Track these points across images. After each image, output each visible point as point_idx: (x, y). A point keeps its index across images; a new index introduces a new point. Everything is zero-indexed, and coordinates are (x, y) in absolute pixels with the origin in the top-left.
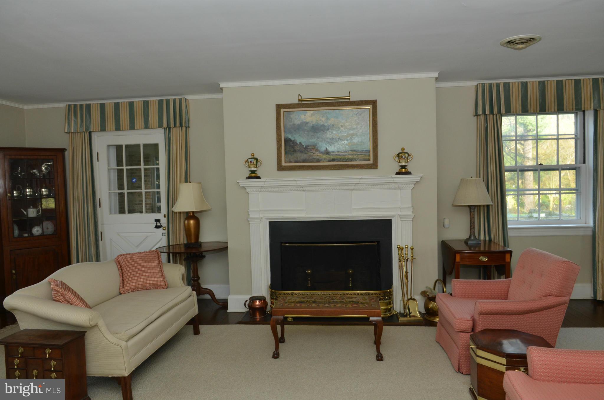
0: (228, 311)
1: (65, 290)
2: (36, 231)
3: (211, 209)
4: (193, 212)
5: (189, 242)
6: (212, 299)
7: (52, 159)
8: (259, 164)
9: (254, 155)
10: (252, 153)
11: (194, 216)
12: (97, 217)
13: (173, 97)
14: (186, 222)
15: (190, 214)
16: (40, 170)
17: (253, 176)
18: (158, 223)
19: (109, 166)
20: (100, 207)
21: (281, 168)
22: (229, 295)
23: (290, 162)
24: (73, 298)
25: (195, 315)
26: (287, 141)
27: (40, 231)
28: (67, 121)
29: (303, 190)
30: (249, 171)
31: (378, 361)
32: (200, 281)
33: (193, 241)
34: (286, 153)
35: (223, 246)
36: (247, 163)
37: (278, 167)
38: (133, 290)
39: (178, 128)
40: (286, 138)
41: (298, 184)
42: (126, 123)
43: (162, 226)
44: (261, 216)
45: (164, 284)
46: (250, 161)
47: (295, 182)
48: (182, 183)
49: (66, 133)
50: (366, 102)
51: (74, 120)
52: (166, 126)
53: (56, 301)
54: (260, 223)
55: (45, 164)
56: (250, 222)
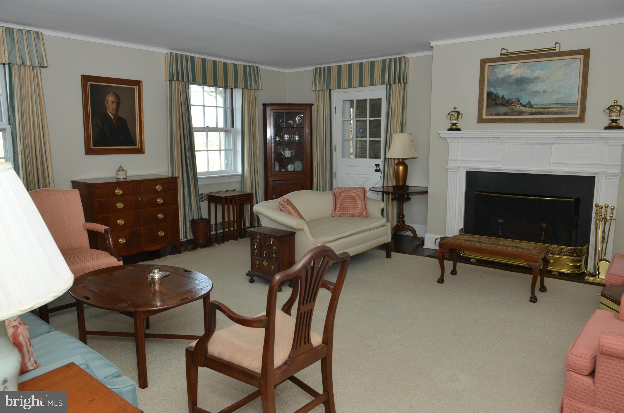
0: (424, 247)
1: (287, 205)
2: (290, 168)
3: (418, 157)
4: (403, 159)
5: (397, 185)
6: (414, 236)
7: (303, 112)
8: (460, 116)
9: (456, 109)
10: (454, 107)
11: (403, 162)
12: (332, 160)
13: (394, 57)
14: (396, 167)
15: (400, 160)
16: (295, 121)
17: (454, 128)
18: (377, 167)
19: (343, 118)
20: (335, 152)
21: (481, 120)
22: (427, 233)
23: (491, 115)
24: (292, 210)
25: (388, 242)
26: (490, 94)
27: (293, 169)
28: (314, 81)
29: (501, 143)
30: (450, 124)
31: (531, 303)
32: (405, 219)
33: (401, 184)
34: (488, 106)
35: (424, 190)
36: (449, 116)
37: (478, 120)
38: (342, 215)
39: (397, 84)
40: (489, 92)
41: (495, 137)
42: (356, 81)
43: (381, 170)
44: (459, 165)
45: (365, 214)
46: (452, 114)
47: (492, 135)
48: (398, 133)
49: (313, 91)
50: (576, 52)
51: (319, 81)
52: (387, 83)
53: (281, 211)
54: (458, 171)
55: (298, 116)
56: (448, 170)
